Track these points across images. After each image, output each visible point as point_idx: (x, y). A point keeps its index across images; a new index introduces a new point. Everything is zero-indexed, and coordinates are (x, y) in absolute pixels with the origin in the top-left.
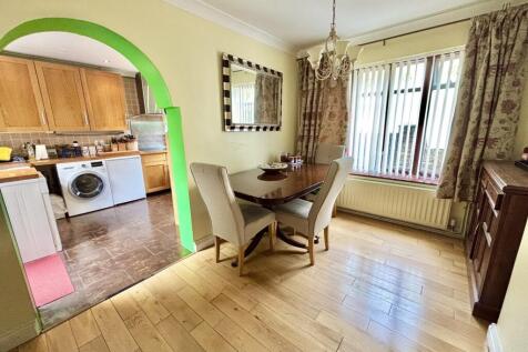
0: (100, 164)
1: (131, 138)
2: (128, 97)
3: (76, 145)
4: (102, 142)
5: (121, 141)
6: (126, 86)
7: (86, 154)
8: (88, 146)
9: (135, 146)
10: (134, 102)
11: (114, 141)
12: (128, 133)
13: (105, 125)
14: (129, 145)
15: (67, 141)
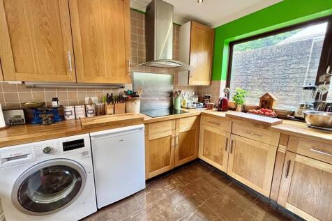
0: (80, 144)
1: (133, 95)
2: (133, 38)
3: (55, 104)
4: (95, 99)
5: (121, 99)
6: (133, 22)
7: (70, 118)
8: (74, 105)
9: (136, 106)
10: (141, 47)
11: (110, 99)
12: (129, 87)
13: (98, 74)
14: (130, 105)
15: (45, 97)
